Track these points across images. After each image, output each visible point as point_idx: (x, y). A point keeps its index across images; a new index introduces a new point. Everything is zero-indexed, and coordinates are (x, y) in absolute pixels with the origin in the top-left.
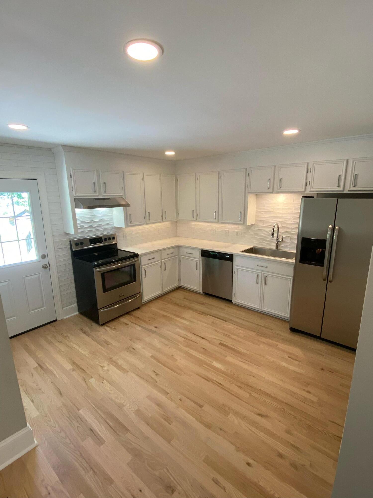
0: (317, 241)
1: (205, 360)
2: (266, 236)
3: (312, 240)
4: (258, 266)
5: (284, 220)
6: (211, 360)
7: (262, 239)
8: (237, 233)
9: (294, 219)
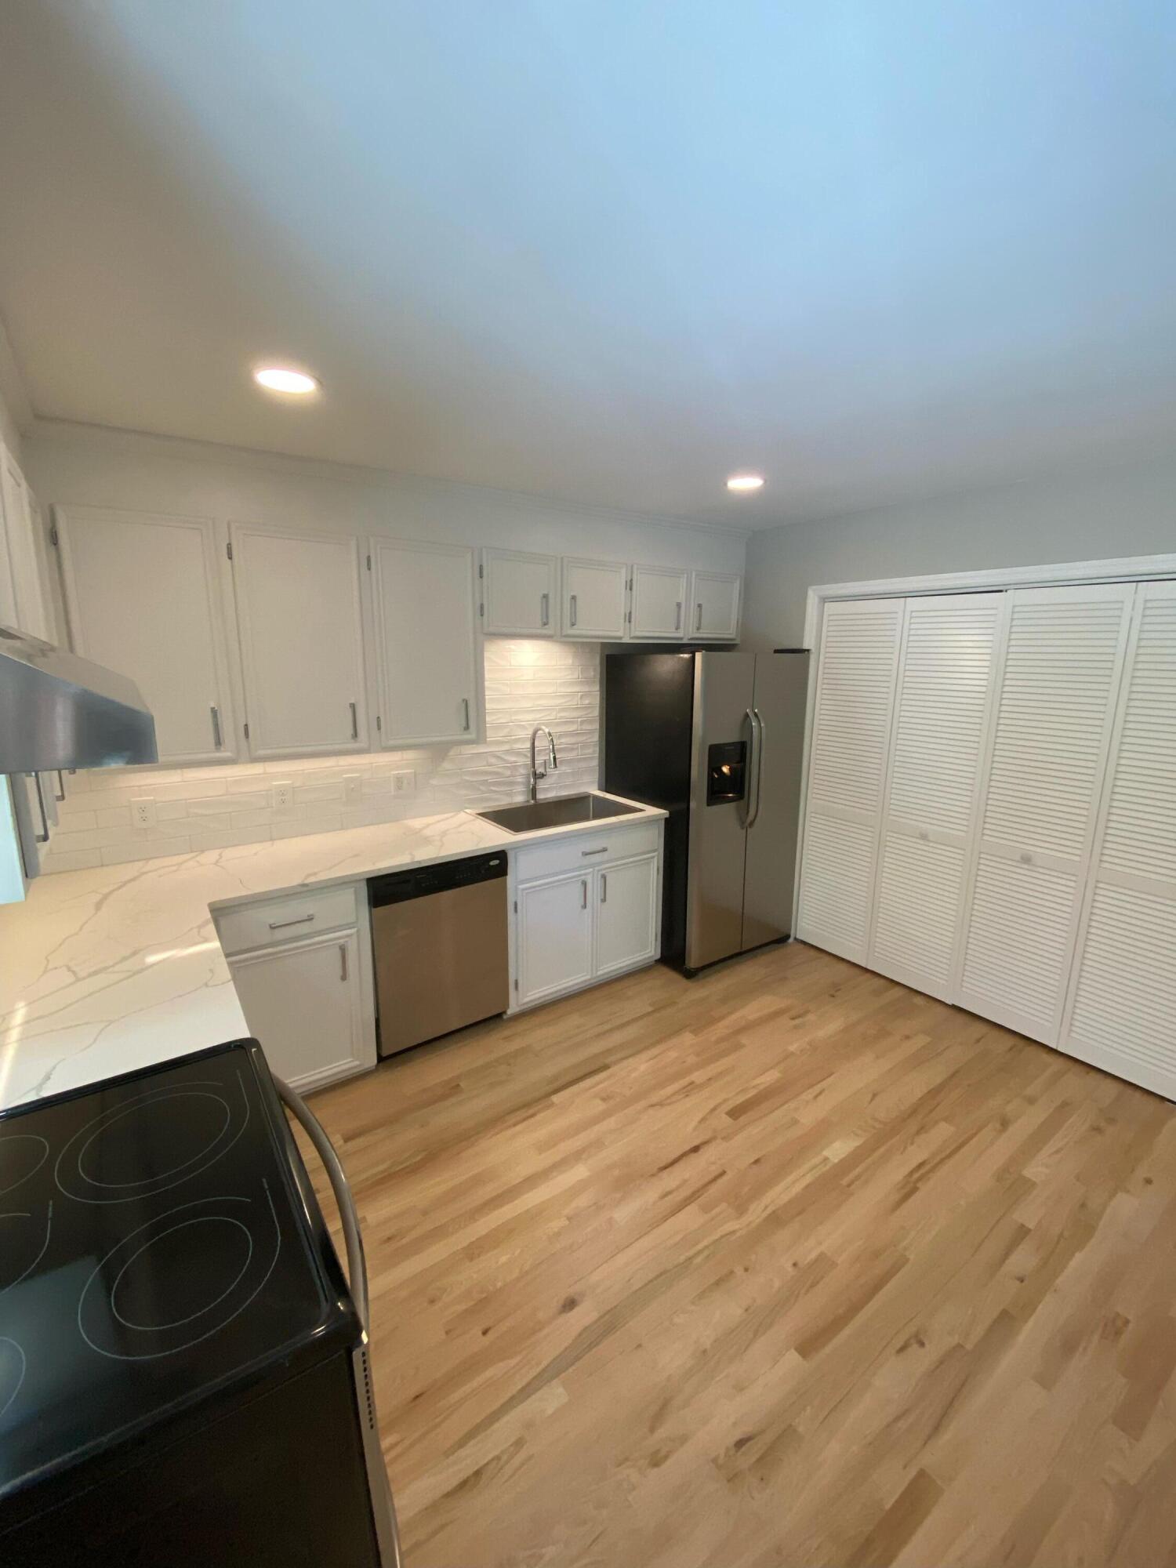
0: (733, 747)
1: (816, 1173)
2: (496, 770)
3: (727, 748)
4: (586, 854)
5: (538, 716)
6: (816, 1160)
7: (487, 780)
8: (399, 780)
9: (563, 710)
